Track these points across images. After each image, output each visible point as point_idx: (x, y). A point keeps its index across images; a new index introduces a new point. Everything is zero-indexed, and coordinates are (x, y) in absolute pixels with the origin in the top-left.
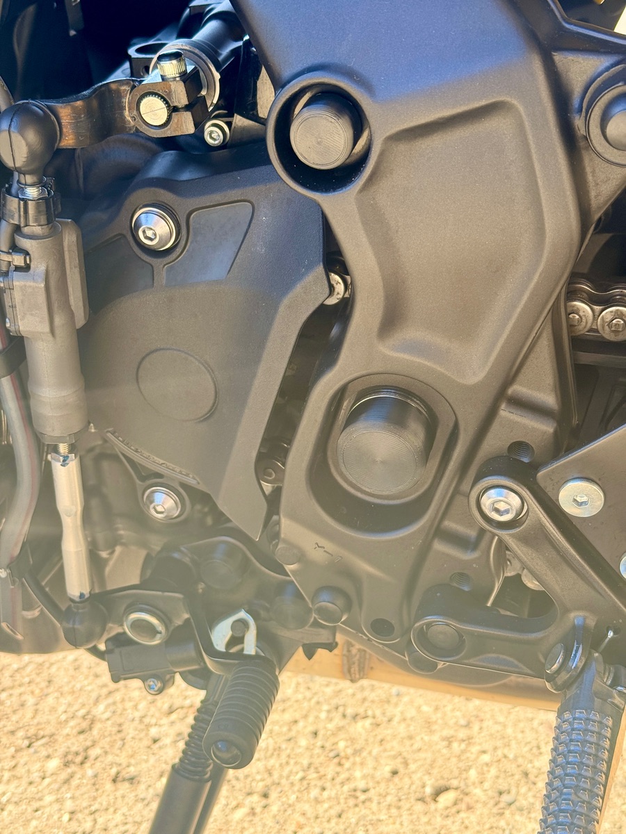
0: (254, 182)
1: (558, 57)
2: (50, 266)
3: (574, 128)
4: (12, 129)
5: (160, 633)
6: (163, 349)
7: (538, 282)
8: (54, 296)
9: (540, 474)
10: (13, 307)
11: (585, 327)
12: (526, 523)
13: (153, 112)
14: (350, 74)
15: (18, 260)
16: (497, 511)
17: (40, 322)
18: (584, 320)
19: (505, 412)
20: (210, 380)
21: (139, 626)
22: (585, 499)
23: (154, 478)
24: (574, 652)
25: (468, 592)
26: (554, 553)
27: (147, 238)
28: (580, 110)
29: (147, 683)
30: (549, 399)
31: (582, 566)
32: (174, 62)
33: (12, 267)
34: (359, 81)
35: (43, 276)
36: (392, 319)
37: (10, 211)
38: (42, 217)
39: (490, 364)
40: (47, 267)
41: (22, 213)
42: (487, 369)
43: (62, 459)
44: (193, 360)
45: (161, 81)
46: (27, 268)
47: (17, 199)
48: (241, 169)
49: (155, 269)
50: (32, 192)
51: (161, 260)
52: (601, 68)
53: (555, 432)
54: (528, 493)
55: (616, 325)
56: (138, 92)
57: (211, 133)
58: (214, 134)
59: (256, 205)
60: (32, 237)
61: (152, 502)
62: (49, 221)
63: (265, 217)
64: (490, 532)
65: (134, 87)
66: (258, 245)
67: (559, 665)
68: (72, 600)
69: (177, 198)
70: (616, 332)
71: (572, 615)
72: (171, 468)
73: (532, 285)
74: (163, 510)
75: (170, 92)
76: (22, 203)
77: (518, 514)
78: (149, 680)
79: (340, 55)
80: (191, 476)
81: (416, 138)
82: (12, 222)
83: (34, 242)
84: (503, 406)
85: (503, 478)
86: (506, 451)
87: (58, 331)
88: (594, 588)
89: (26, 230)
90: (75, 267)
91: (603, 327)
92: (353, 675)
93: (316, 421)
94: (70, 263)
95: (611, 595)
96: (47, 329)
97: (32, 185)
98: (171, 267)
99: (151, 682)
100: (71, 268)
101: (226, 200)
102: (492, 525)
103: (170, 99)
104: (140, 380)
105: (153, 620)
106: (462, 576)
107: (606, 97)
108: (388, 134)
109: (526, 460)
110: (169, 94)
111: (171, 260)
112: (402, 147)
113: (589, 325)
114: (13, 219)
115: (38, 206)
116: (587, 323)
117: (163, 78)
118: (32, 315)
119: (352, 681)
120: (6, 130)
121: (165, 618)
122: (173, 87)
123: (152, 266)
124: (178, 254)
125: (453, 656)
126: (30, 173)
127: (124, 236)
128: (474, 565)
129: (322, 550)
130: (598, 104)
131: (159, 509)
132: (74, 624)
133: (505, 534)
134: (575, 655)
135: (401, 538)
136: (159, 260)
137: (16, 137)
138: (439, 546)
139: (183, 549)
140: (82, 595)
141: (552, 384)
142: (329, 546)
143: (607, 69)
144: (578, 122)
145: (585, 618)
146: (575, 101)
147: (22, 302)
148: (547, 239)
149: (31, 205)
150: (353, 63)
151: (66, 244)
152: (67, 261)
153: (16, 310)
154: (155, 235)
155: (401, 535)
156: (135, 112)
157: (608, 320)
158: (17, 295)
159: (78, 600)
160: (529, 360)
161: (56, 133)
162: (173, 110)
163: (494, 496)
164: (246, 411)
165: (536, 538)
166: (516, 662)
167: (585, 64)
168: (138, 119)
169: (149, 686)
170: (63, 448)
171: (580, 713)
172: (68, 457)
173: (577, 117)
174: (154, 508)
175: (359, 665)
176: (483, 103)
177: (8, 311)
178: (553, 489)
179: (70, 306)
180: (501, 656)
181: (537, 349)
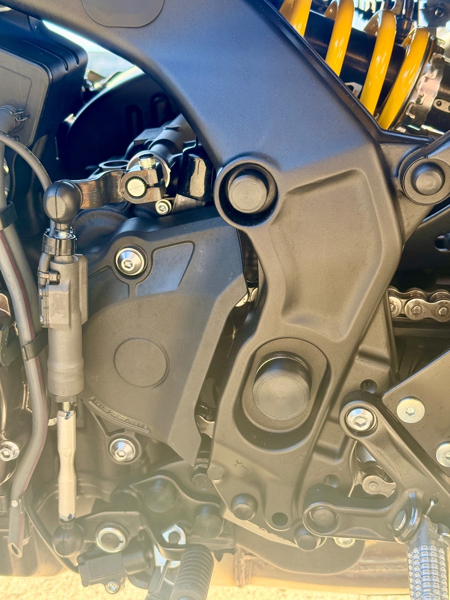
0: (195, 231)
1: (383, 147)
2: (72, 281)
3: (394, 186)
4: (57, 195)
5: (122, 542)
6: (134, 338)
7: (378, 275)
8: (72, 302)
9: (384, 398)
10: (47, 308)
11: (397, 312)
12: (377, 431)
13: (136, 188)
14: (264, 157)
15: (54, 277)
16: (358, 424)
17: (64, 317)
18: (397, 308)
19: (358, 361)
20: (164, 357)
21: (107, 539)
22: (413, 411)
23: (119, 432)
24: (413, 514)
25: (336, 488)
26: (394, 450)
27: (126, 267)
28: (397, 175)
29: (107, 586)
30: (384, 352)
31: (413, 457)
32: (149, 159)
33: (48, 281)
34: (270, 161)
35: (68, 287)
36: (290, 303)
37: (50, 246)
38: (69, 250)
39: (350, 328)
40: (70, 282)
41: (58, 247)
42: (349, 331)
43: (66, 414)
44: (153, 345)
45: (140, 170)
46: (57, 283)
47: (54, 240)
48: (186, 223)
49: (130, 287)
50: (63, 235)
51: (134, 280)
52: (407, 152)
53: (390, 373)
54: (377, 410)
55: (416, 310)
56: (126, 178)
57: (160, 207)
58: (162, 207)
59: (196, 244)
60: (62, 263)
61: (116, 449)
62: (72, 254)
63: (201, 250)
64: (352, 438)
65: (124, 174)
66: (198, 268)
67: (403, 524)
68: (62, 521)
69: (145, 242)
70: (416, 314)
71: (407, 492)
72: (132, 422)
73: (375, 277)
74: (124, 454)
75: (147, 176)
76: (58, 241)
77: (371, 425)
78: (109, 584)
79: (258, 147)
80: (146, 427)
81: (304, 192)
82: (50, 253)
83: (63, 266)
84: (357, 357)
85: (361, 401)
86: (360, 387)
87: (73, 324)
88: (421, 471)
89: (58, 258)
90: (85, 283)
91: (408, 312)
92: (241, 582)
93: (241, 372)
94: (82, 280)
95: (432, 476)
96: (67, 322)
97: (63, 231)
98: (141, 285)
99: (110, 584)
100: (82, 284)
101: (177, 241)
102: (354, 434)
103: (147, 181)
104: (116, 361)
105: (118, 533)
106: (332, 477)
107: (413, 166)
108: (288, 191)
109: (372, 392)
110: (147, 177)
111: (141, 280)
112: (297, 198)
113: (400, 311)
114: (51, 252)
115: (66, 244)
116: (398, 309)
117: (142, 168)
118: (58, 313)
119: (240, 586)
120: (53, 196)
121: (125, 532)
122: (149, 173)
123: (128, 285)
124: (146, 276)
125: (331, 531)
126: (64, 222)
127: (110, 268)
128: (340, 469)
129: (240, 465)
130: (409, 170)
131: (121, 454)
132: (63, 538)
133: (363, 440)
134: (414, 516)
135: (294, 451)
136: (133, 281)
137: (59, 199)
138: (317, 457)
139: (131, 486)
140: (70, 516)
141: (385, 342)
142: (245, 462)
143: (411, 152)
144: (397, 182)
145: (415, 492)
146: (394, 171)
147: (53, 305)
148: (383, 249)
149: (63, 242)
150: (266, 151)
151: (80, 268)
152: (80, 279)
153: (48, 310)
154: (131, 264)
155: (294, 449)
156: (124, 189)
157: (411, 307)
158: (50, 300)
159: (66, 520)
160: (371, 327)
161: (80, 199)
162: (147, 187)
163: (355, 414)
164: (191, 373)
165: (384, 441)
166: (372, 531)
167: (398, 150)
168: (126, 193)
169: (110, 587)
170: (66, 406)
171: (424, 547)
172: (70, 413)
173: (396, 179)
174: (118, 454)
175: (245, 573)
176: (343, 171)
177: (43, 310)
178: (393, 406)
179: (80, 309)
180: (362, 528)
181: (376, 320)
